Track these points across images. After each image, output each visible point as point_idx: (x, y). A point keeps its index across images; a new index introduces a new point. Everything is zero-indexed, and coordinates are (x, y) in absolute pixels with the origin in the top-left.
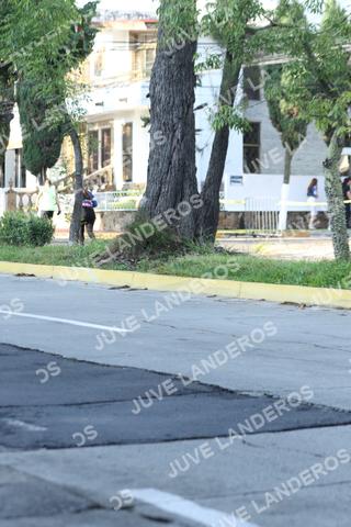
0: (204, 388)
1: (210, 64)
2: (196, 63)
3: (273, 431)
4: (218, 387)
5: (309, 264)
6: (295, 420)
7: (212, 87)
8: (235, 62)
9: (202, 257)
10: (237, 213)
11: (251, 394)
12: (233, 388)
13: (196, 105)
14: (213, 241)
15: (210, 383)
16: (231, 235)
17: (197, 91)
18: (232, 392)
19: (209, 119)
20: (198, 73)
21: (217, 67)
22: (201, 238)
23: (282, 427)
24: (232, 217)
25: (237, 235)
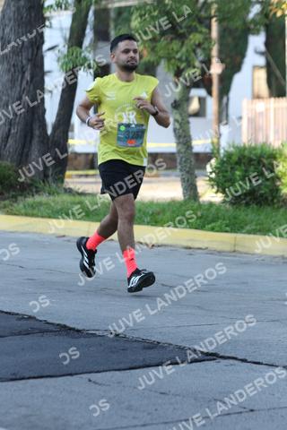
0: (51, 328)
1: (59, 5)
2: (46, 4)
3: (119, 370)
4: (65, 326)
5: (158, 204)
6: (141, 358)
7: (61, 29)
8: (84, 4)
9: (51, 198)
10: (87, 154)
11: (97, 332)
12: (79, 327)
13: (45, 47)
14: (63, 182)
15: (58, 322)
16: (80, 176)
17: (47, 33)
18: (78, 331)
19: (58, 60)
20: (47, 14)
21: (66, 9)
22: (50, 179)
23: (129, 365)
24: (82, 159)
25: (87, 176)
